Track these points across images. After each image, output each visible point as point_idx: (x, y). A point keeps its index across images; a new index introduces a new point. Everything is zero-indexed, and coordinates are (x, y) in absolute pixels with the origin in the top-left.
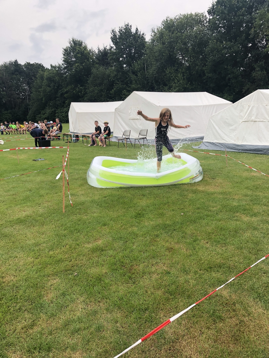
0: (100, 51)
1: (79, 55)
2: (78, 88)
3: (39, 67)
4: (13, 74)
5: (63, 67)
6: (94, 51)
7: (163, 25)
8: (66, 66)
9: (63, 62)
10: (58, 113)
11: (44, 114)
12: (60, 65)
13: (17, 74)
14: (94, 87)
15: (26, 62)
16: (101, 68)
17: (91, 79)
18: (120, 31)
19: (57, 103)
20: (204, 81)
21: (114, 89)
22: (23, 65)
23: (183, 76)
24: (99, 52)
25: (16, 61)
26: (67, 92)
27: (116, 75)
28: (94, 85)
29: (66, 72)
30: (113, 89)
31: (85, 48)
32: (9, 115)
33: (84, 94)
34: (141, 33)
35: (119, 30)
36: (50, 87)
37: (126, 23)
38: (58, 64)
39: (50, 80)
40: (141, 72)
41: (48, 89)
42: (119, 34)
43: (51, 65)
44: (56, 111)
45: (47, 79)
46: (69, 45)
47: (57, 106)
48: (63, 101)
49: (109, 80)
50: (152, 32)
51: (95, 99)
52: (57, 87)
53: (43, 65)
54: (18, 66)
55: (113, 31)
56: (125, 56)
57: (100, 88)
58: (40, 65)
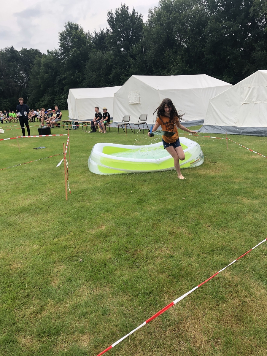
0: (97, 34)
1: (76, 40)
2: (76, 74)
3: (36, 53)
4: (9, 61)
5: (60, 53)
6: (90, 34)
7: (161, 5)
8: (62, 51)
9: (60, 47)
10: (56, 100)
11: (43, 102)
13: (14, 62)
14: (92, 72)
15: (22, 48)
16: (99, 53)
17: (89, 64)
18: (117, 12)
19: (56, 90)
20: (204, 63)
21: (113, 74)
22: (20, 52)
23: (182, 58)
24: (96, 36)
25: (12, 47)
26: (64, 79)
27: (114, 59)
28: (92, 70)
29: (64, 58)
30: (111, 73)
31: (82, 32)
32: (8, 104)
33: (82, 80)
34: (139, 15)
35: (115, 12)
36: (47, 73)
37: (123, 5)
38: (55, 50)
39: (48, 66)
40: (139, 55)
41: (46, 76)
42: (116, 17)
43: (48, 51)
44: (55, 97)
45: (44, 65)
46: (65, 30)
47: (55, 93)
48: (61, 87)
49: (107, 64)
50: (149, 13)
51: (94, 85)
52: (54, 73)
53: (39, 51)
54: (14, 52)
55: (109, 13)
56: (122, 39)
57: (98, 73)
58: (36, 51)
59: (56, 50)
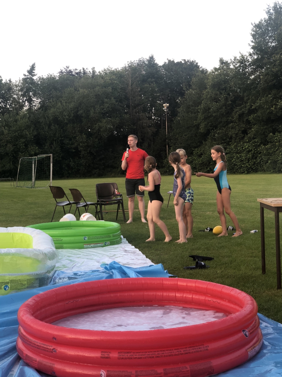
4: (144, 81)
5: (250, 60)
8: (256, 57)
9: (252, 51)
11: (200, 156)
12: (243, 58)
13: (152, 82)
15: (168, 59)
19: (230, 134)
25: (152, 58)
36: (216, 100)
38: (240, 55)
41: (214, 106)
45: (214, 86)
46: (267, 17)
47: (228, 140)
48: (243, 129)
52: (231, 101)
54: (154, 67)
58: (192, 63)
59: (242, 55)
